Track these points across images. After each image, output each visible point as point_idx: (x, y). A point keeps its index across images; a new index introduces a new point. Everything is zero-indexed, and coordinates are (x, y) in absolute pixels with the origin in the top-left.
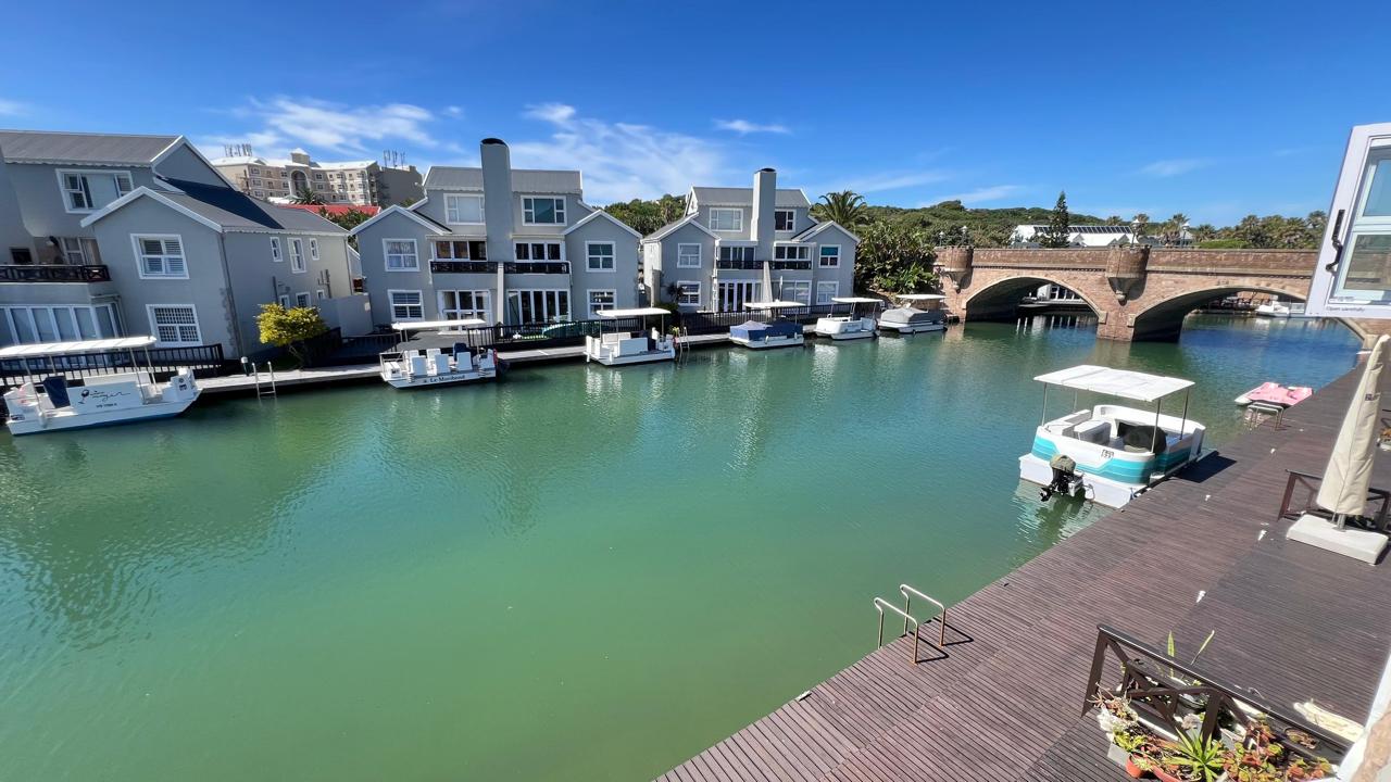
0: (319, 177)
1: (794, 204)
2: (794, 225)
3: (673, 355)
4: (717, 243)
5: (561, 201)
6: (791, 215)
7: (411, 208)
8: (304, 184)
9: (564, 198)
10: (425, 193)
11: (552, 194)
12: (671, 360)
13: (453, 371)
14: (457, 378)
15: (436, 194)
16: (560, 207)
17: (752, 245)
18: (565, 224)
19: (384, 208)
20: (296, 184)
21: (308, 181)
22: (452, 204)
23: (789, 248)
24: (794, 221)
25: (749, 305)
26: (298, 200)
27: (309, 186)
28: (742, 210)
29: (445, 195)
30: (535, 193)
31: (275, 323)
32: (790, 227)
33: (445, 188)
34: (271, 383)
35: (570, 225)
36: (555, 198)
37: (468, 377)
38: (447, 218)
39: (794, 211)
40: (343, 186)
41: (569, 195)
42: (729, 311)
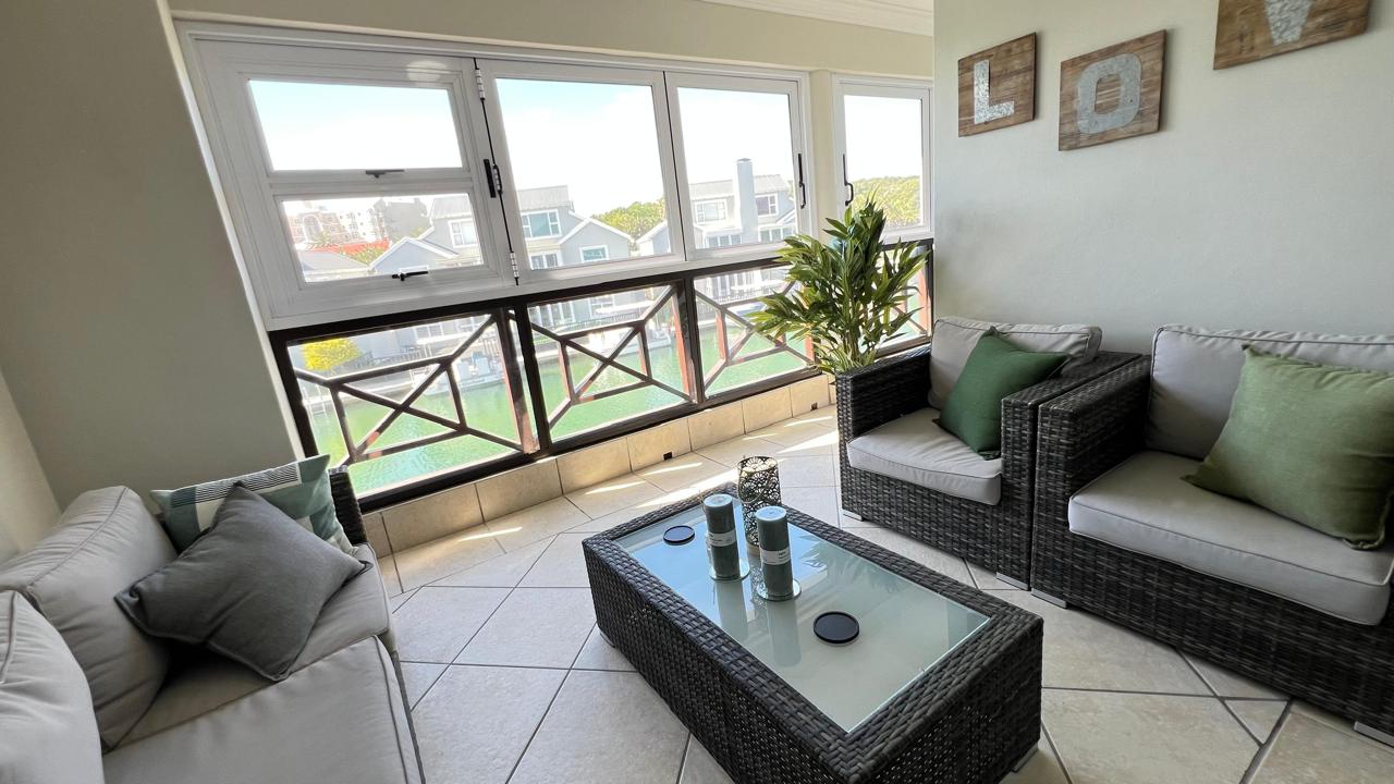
0: (330, 219)
1: (775, 188)
2: (777, 209)
3: (670, 341)
4: (704, 235)
5: (554, 213)
6: (772, 199)
7: (421, 237)
8: (317, 228)
9: (556, 210)
10: (431, 222)
11: (545, 209)
12: (668, 346)
13: (473, 377)
14: (478, 382)
15: (441, 222)
16: (553, 218)
17: (737, 233)
18: (560, 235)
19: (395, 242)
20: (310, 230)
21: (321, 225)
22: (456, 228)
23: (773, 231)
24: (776, 204)
25: (741, 288)
26: (313, 245)
27: (322, 229)
28: (725, 200)
29: (450, 222)
30: (528, 210)
31: (316, 351)
32: (773, 211)
33: (449, 216)
34: (320, 403)
35: (564, 235)
36: (548, 211)
37: (488, 380)
38: (453, 243)
39: (776, 195)
40: (354, 225)
41: (559, 208)
42: (723, 297)
